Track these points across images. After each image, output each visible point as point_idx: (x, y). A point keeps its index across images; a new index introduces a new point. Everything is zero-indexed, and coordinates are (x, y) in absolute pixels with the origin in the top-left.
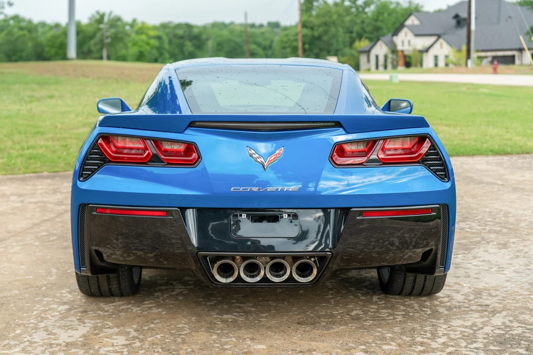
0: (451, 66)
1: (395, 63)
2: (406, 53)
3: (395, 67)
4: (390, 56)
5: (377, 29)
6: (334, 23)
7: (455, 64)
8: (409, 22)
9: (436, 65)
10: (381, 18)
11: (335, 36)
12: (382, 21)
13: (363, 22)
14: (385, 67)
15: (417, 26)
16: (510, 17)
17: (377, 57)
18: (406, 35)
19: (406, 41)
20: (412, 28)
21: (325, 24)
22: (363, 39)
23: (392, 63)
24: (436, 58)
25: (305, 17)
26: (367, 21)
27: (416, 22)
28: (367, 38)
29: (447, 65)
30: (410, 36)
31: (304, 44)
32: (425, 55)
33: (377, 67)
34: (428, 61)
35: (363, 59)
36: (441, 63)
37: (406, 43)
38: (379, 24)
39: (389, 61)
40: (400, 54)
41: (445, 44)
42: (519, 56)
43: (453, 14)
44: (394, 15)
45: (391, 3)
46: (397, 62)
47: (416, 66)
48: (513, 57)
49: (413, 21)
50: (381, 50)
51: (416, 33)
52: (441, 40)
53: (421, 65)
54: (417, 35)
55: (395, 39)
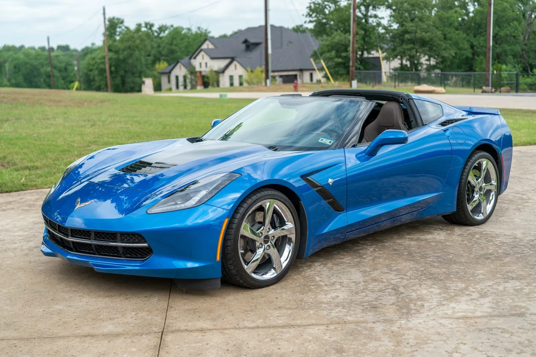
0: (245, 84)
1: (194, 82)
2: (203, 74)
3: (193, 87)
4: (189, 76)
5: (172, 52)
6: (137, 47)
7: (249, 83)
8: (204, 46)
9: (232, 84)
10: (175, 42)
11: (138, 59)
12: (176, 45)
13: (159, 46)
14: (185, 87)
15: (212, 49)
16: (290, 42)
17: (177, 77)
18: (203, 58)
19: (203, 63)
20: (207, 51)
21: (129, 48)
22: (162, 61)
23: (191, 83)
24: (231, 77)
25: (110, 42)
26: (162, 45)
27: (211, 46)
28: (165, 60)
29: (241, 84)
30: (207, 59)
31: (110, 67)
32: (221, 75)
33: (177, 87)
34: (224, 80)
35: (164, 79)
36: (236, 82)
37: (203, 65)
38: (173, 47)
39: (188, 81)
40: (198, 74)
41: (238, 66)
42: (300, 76)
43: (243, 39)
44: (186, 40)
45: (183, 29)
46: (196, 82)
47: (213, 85)
48: (295, 76)
49: (208, 45)
50: (180, 71)
51: (212, 56)
52: (235, 63)
53: (218, 85)
54: (212, 58)
55: (193, 61)
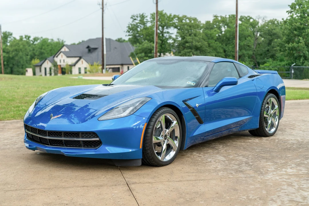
0: (88, 73)
1: (56, 72)
2: (62, 66)
3: (56, 74)
4: (53, 68)
5: (42, 53)
6: (21, 50)
7: (90, 72)
8: (63, 50)
9: (80, 73)
10: (43, 48)
11: (21, 57)
12: (44, 49)
13: (34, 50)
14: (51, 74)
15: (67, 52)
16: (116, 48)
17: (45, 69)
18: (62, 57)
19: (62, 60)
20: (65, 53)
21: (16, 50)
22: (36, 59)
23: (54, 72)
24: (80, 69)
25: (4, 47)
26: (36, 49)
27: (67, 50)
28: (38, 58)
29: (86, 73)
30: (64, 57)
31: (4, 62)
32: (73, 67)
33: (46, 74)
34: (75, 70)
35: (37, 70)
36: (83, 72)
37: (62, 61)
38: (42, 51)
39: (52, 71)
40: (59, 67)
41: (84, 61)
42: (121, 68)
43: (86, 46)
44: (50, 46)
45: (48, 39)
46: (58, 71)
47: (68, 73)
48: (119, 68)
49: (65, 49)
50: (47, 65)
51: (68, 56)
52: (82, 60)
53: (71, 73)
54: (68, 57)
55: (56, 59)
